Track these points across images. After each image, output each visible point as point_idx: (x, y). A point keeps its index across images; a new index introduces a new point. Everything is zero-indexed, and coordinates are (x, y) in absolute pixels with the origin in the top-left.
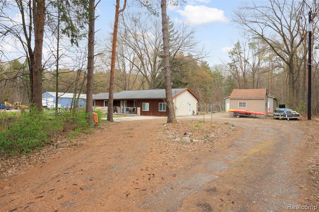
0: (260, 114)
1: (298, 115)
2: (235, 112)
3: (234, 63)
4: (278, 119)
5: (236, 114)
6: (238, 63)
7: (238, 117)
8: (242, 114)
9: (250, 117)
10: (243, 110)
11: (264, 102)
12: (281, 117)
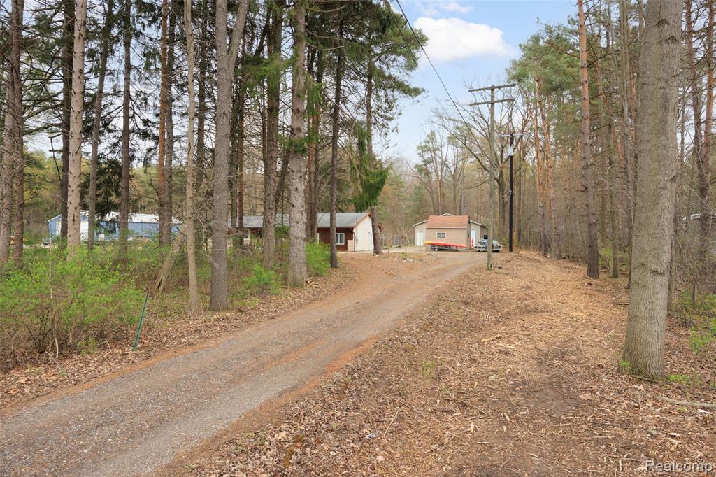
0: (461, 247)
1: (500, 247)
2: (432, 245)
3: (425, 165)
4: (479, 251)
5: (434, 247)
6: (431, 164)
7: (436, 250)
8: (441, 246)
9: (450, 251)
10: (442, 242)
11: (465, 232)
12: (481, 250)
